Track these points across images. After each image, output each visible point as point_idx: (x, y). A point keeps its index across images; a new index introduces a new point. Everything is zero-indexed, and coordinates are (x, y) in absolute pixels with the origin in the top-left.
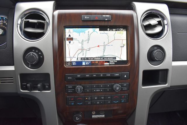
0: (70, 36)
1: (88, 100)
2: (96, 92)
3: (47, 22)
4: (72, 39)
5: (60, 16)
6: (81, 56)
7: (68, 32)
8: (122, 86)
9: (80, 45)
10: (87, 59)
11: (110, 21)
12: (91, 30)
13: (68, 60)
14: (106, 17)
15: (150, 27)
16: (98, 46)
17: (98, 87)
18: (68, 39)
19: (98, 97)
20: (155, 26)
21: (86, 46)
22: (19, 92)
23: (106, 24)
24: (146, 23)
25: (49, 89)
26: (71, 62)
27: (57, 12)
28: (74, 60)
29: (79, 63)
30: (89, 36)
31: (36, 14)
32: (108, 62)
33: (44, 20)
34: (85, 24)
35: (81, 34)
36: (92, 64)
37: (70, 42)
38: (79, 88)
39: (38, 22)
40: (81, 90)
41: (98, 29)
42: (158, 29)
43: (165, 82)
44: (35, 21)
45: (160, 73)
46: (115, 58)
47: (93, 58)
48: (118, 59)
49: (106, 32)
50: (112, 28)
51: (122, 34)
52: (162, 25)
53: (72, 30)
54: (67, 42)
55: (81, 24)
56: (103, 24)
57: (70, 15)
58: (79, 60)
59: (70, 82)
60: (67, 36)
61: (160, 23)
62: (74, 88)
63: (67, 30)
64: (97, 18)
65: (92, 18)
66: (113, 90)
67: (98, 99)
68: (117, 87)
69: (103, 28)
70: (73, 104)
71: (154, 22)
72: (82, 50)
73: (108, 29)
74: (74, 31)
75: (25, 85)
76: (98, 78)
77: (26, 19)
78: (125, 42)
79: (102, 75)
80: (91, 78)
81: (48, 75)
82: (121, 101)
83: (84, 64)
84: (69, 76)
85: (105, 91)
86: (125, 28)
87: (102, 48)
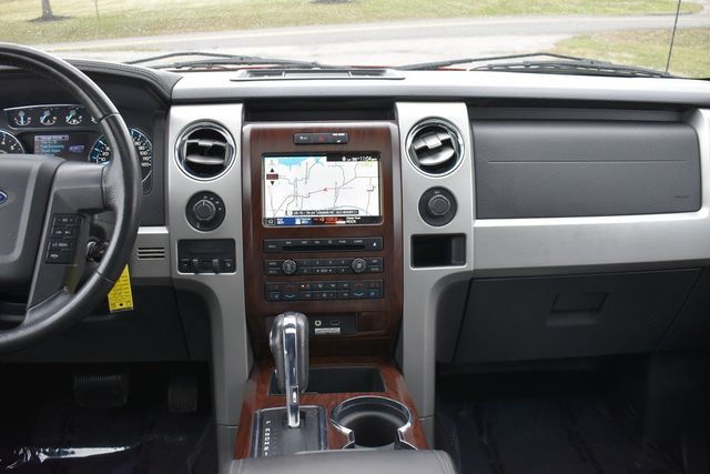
0: (272, 171)
1: (305, 289)
2: (320, 274)
3: (230, 146)
4: (276, 177)
5: (255, 133)
6: (293, 207)
7: (270, 164)
8: (369, 263)
9: (292, 187)
10: (305, 212)
11: (346, 143)
12: (311, 160)
13: (268, 214)
14: (339, 137)
15: (424, 152)
16: (325, 190)
17: (324, 264)
18: (269, 177)
19: (324, 285)
20: (437, 150)
21: (302, 190)
22: (174, 276)
23: (338, 149)
24: (421, 145)
25: (233, 269)
26: (275, 220)
27: (249, 127)
28: (281, 214)
29: (289, 221)
30: (308, 171)
31: (209, 131)
32: (344, 219)
33: (224, 140)
34: (300, 149)
35: (293, 167)
36: (313, 221)
37: (272, 183)
38: (289, 265)
39: (214, 146)
40: (292, 267)
41: (323, 159)
42: (446, 155)
43: (462, 260)
44: (209, 143)
45: (454, 243)
46: (357, 212)
47: (316, 212)
48: (362, 214)
49: (338, 163)
50: (350, 155)
51: (370, 168)
52: (452, 147)
53: (275, 160)
54: (267, 182)
55: (293, 149)
56: (332, 149)
57: (273, 132)
58: (290, 215)
59: (272, 254)
60: (268, 171)
61: (446, 144)
62: (280, 265)
63: (268, 160)
64: (321, 137)
65: (314, 137)
66: (352, 272)
67: (323, 289)
68: (359, 264)
69: (334, 156)
70: (276, 297)
71: (433, 142)
72: (296, 196)
73: (344, 158)
74: (280, 162)
75: (186, 262)
76: (324, 247)
77: (190, 138)
78: (375, 182)
79: (330, 242)
80: (310, 248)
81: (232, 242)
82: (368, 293)
83: (298, 222)
84: (272, 243)
85: (336, 273)
86: (375, 155)
87: (331, 193)
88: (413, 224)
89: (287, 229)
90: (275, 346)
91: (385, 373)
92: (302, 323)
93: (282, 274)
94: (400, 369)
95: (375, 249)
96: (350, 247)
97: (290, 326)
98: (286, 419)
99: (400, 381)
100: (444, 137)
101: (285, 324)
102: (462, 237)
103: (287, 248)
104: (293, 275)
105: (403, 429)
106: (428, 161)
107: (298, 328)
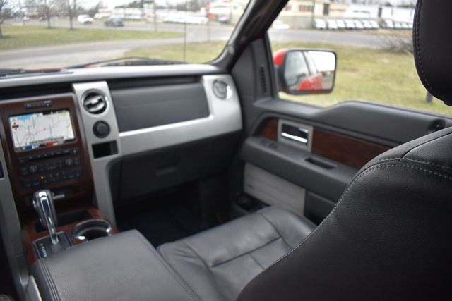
0: (15, 124)
4: (17, 126)
6: (29, 140)
7: (13, 120)
8: (74, 161)
9: (27, 131)
10: (36, 142)
11: (52, 106)
12: (35, 116)
13: (16, 145)
14: (48, 103)
15: (90, 106)
16: (45, 129)
17: (51, 165)
18: (13, 127)
19: (53, 175)
20: (96, 105)
21: (32, 131)
23: (48, 109)
24: (88, 102)
25: (2, 176)
26: (21, 148)
28: (23, 145)
29: (28, 147)
30: (34, 121)
32: (57, 142)
34: (28, 111)
35: (26, 121)
36: (41, 146)
37: (16, 130)
38: (33, 168)
41: (41, 114)
42: (101, 106)
43: (116, 152)
45: (111, 145)
46: (62, 138)
47: (42, 141)
48: (65, 138)
49: (49, 116)
50: (54, 111)
51: (65, 117)
52: (103, 103)
53: (16, 118)
54: (13, 130)
55: (25, 111)
56: (45, 109)
57: (12, 105)
58: (28, 144)
60: (12, 124)
61: (100, 101)
62: (28, 169)
63: (11, 119)
64: (38, 104)
65: (35, 104)
66: (66, 166)
68: (69, 162)
69: (46, 112)
70: (29, 185)
71: (94, 101)
72: (30, 134)
73: (52, 113)
74: (18, 119)
76: (50, 157)
78: (69, 122)
79: (52, 154)
80: (43, 158)
82: (76, 175)
83: (33, 147)
86: (67, 109)
87: (48, 131)
88: (91, 140)
89: (28, 151)
90: (37, 208)
91: (90, 211)
92: (49, 194)
93: (30, 173)
94: (96, 207)
95: (76, 154)
96: (63, 155)
97: (43, 196)
98: (51, 241)
99: (98, 212)
100: (99, 98)
101: (40, 196)
102: (114, 143)
103: (30, 161)
104: (35, 173)
105: (108, 230)
106: (93, 110)
107: (48, 196)
